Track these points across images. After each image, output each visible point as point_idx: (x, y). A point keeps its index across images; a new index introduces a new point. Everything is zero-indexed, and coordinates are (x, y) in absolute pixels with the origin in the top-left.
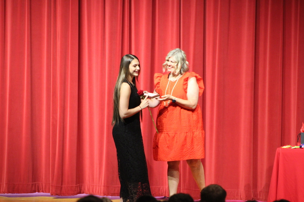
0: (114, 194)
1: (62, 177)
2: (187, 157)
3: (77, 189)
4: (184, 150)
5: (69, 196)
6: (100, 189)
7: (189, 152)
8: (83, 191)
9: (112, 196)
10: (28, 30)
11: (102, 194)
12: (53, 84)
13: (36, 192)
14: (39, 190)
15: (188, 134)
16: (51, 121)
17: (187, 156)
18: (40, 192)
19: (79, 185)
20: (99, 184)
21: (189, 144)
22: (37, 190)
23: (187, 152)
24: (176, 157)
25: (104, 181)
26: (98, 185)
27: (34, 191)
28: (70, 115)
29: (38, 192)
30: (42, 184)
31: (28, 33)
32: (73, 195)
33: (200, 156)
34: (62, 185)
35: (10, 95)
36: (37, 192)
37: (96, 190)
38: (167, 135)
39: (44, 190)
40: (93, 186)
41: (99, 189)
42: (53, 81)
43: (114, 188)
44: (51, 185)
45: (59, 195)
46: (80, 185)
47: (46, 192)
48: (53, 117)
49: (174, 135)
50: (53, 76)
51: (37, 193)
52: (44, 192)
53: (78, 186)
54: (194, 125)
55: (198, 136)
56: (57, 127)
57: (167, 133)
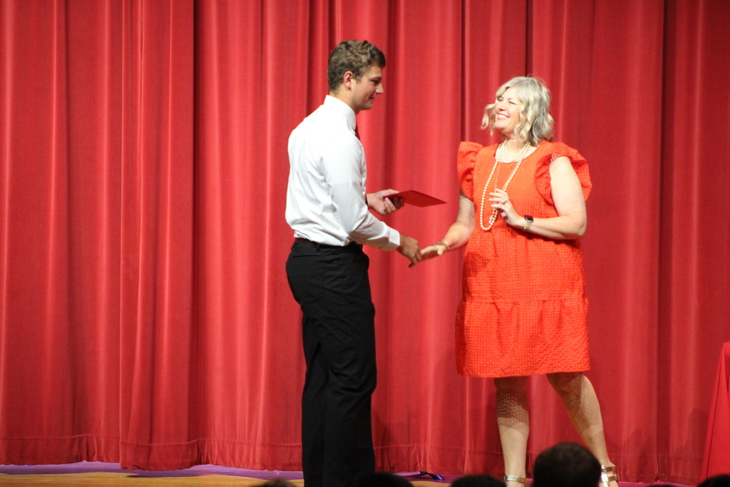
0: (290, 465)
1: (152, 421)
2: (543, 367)
3: (190, 453)
4: (537, 348)
5: (170, 472)
6: (252, 452)
7: (550, 355)
8: (207, 457)
9: (284, 470)
10: (59, 28)
11: (258, 466)
12: (127, 174)
13: (81, 461)
14: (90, 455)
15: (546, 304)
16: (121, 272)
17: (543, 363)
18: (93, 461)
19: (195, 441)
20: (249, 439)
21: (548, 333)
22: (85, 455)
23: (545, 353)
24: (515, 366)
25: (264, 431)
26: (246, 441)
27: (77, 457)
28: (173, 255)
29: (88, 460)
30: (98, 438)
31: (59, 37)
32: (180, 469)
33: (580, 365)
34: (151, 440)
35: (11, 202)
36: (85, 462)
37: (241, 453)
38: (493, 306)
39: (102, 454)
40: (234, 443)
41: (249, 453)
42: (127, 165)
43: (289, 449)
44: (122, 442)
45: (144, 470)
46: (198, 442)
47: (108, 461)
48: (127, 260)
49: (510, 308)
50: (127, 151)
51: (84, 464)
52: (105, 459)
53: (194, 443)
54: (565, 281)
55: (577, 310)
56: (137, 287)
57: (493, 301)
